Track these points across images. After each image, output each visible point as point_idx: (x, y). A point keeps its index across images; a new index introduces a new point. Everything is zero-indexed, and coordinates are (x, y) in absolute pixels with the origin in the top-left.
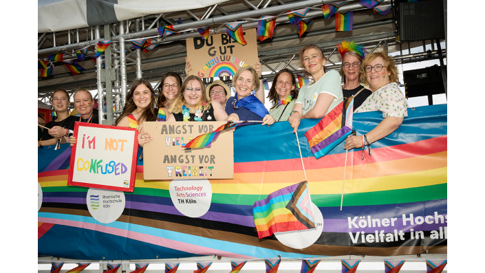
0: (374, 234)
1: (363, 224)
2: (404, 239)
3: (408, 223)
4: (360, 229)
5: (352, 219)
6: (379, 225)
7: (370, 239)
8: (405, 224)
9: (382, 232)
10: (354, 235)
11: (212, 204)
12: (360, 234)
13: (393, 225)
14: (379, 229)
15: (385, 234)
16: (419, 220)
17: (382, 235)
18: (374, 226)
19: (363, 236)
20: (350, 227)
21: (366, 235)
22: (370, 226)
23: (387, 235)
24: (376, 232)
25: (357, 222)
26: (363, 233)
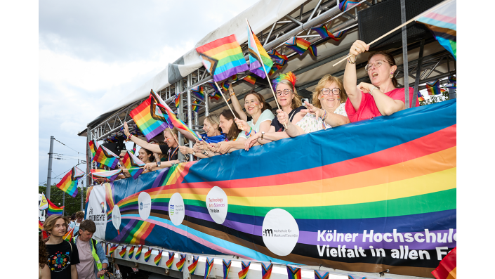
0: (337, 249)
1: (329, 238)
2: (365, 255)
3: (368, 239)
4: (327, 243)
5: (321, 232)
6: (342, 240)
7: (333, 253)
8: (364, 240)
9: (344, 247)
10: (321, 247)
11: (228, 213)
12: (326, 248)
13: (354, 241)
14: (342, 244)
15: (347, 249)
16: (378, 238)
17: (344, 251)
18: (338, 240)
19: (328, 250)
20: (319, 240)
21: (330, 248)
22: (334, 240)
23: (348, 251)
24: (339, 247)
25: (325, 236)
26: (328, 246)
